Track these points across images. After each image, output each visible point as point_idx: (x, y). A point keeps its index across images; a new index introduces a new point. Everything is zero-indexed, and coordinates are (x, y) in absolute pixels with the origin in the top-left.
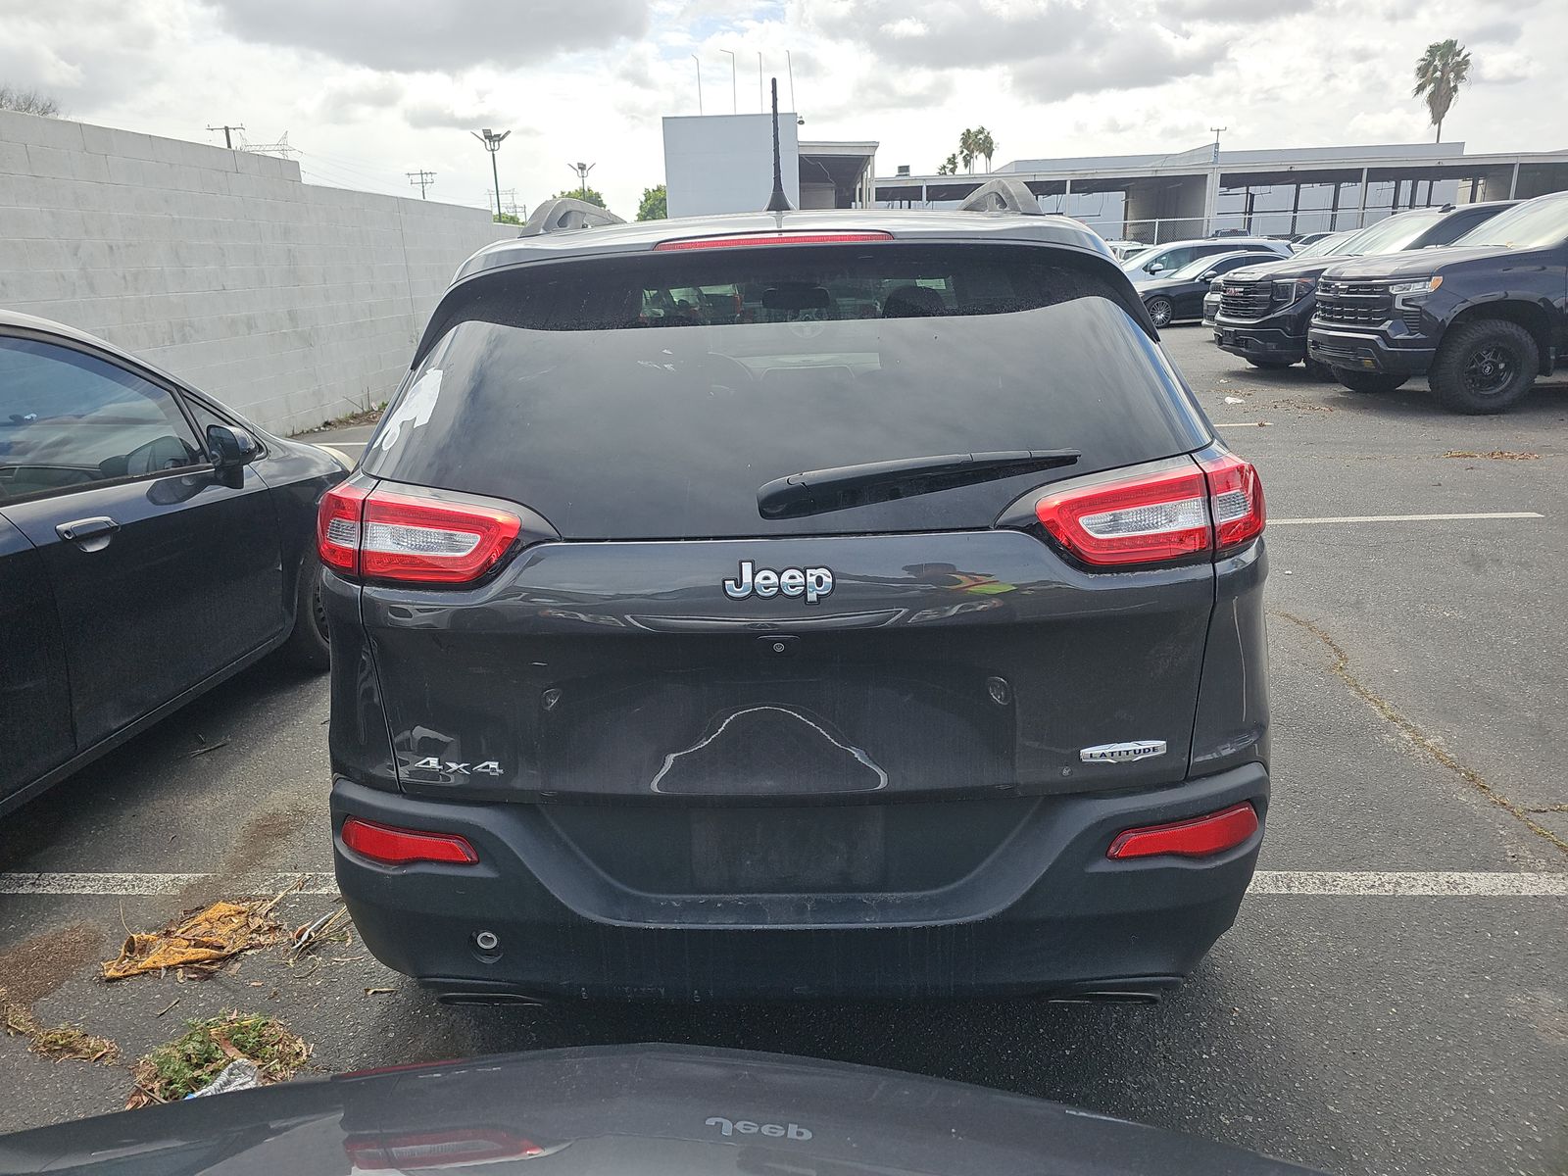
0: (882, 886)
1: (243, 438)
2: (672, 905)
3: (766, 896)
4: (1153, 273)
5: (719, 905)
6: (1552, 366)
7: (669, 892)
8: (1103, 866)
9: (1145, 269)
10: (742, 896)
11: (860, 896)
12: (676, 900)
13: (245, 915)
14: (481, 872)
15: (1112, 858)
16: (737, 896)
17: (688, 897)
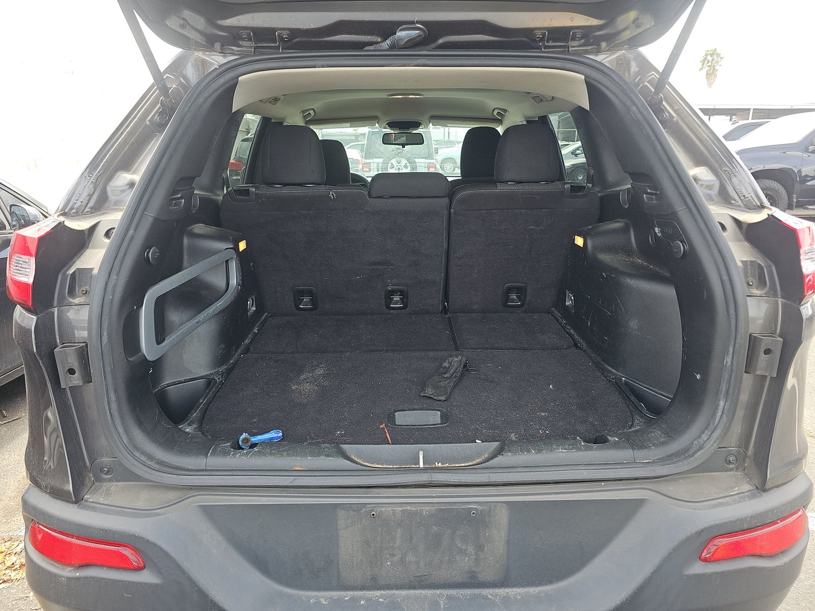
0: (504, 583)
1: (35, 215)
2: (320, 602)
3: (404, 592)
4: (576, 155)
5: (362, 602)
6: (794, 206)
7: (319, 589)
8: (699, 568)
9: (572, 153)
10: (383, 592)
11: (485, 592)
12: (323, 597)
13: (4, 554)
14: (146, 577)
15: (705, 560)
16: (378, 593)
17: (335, 594)
